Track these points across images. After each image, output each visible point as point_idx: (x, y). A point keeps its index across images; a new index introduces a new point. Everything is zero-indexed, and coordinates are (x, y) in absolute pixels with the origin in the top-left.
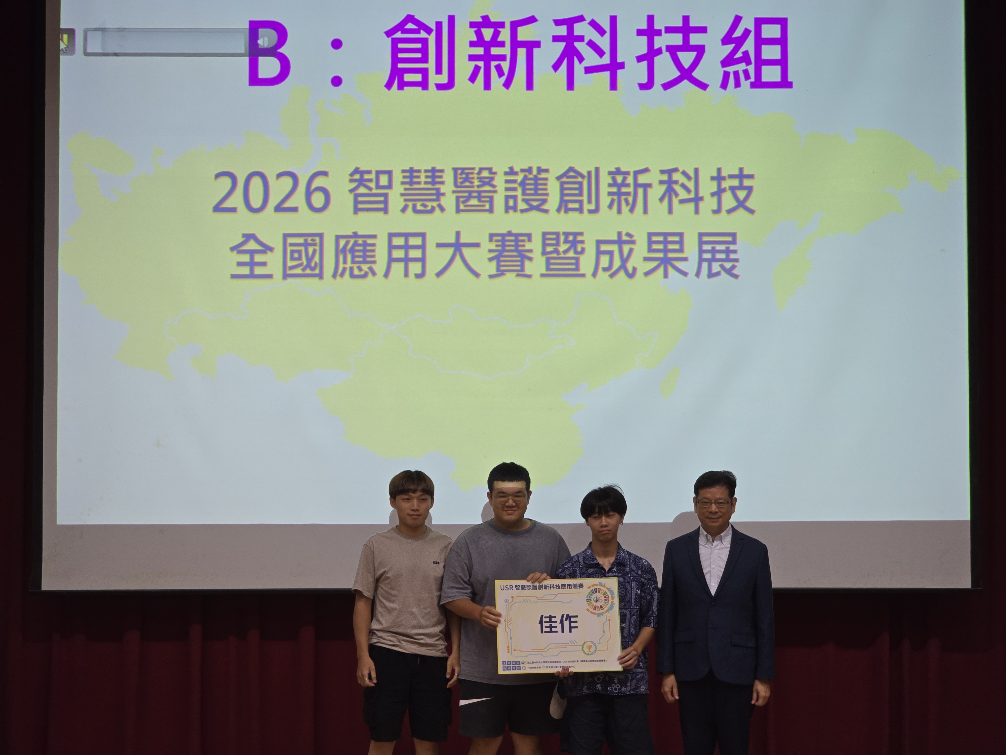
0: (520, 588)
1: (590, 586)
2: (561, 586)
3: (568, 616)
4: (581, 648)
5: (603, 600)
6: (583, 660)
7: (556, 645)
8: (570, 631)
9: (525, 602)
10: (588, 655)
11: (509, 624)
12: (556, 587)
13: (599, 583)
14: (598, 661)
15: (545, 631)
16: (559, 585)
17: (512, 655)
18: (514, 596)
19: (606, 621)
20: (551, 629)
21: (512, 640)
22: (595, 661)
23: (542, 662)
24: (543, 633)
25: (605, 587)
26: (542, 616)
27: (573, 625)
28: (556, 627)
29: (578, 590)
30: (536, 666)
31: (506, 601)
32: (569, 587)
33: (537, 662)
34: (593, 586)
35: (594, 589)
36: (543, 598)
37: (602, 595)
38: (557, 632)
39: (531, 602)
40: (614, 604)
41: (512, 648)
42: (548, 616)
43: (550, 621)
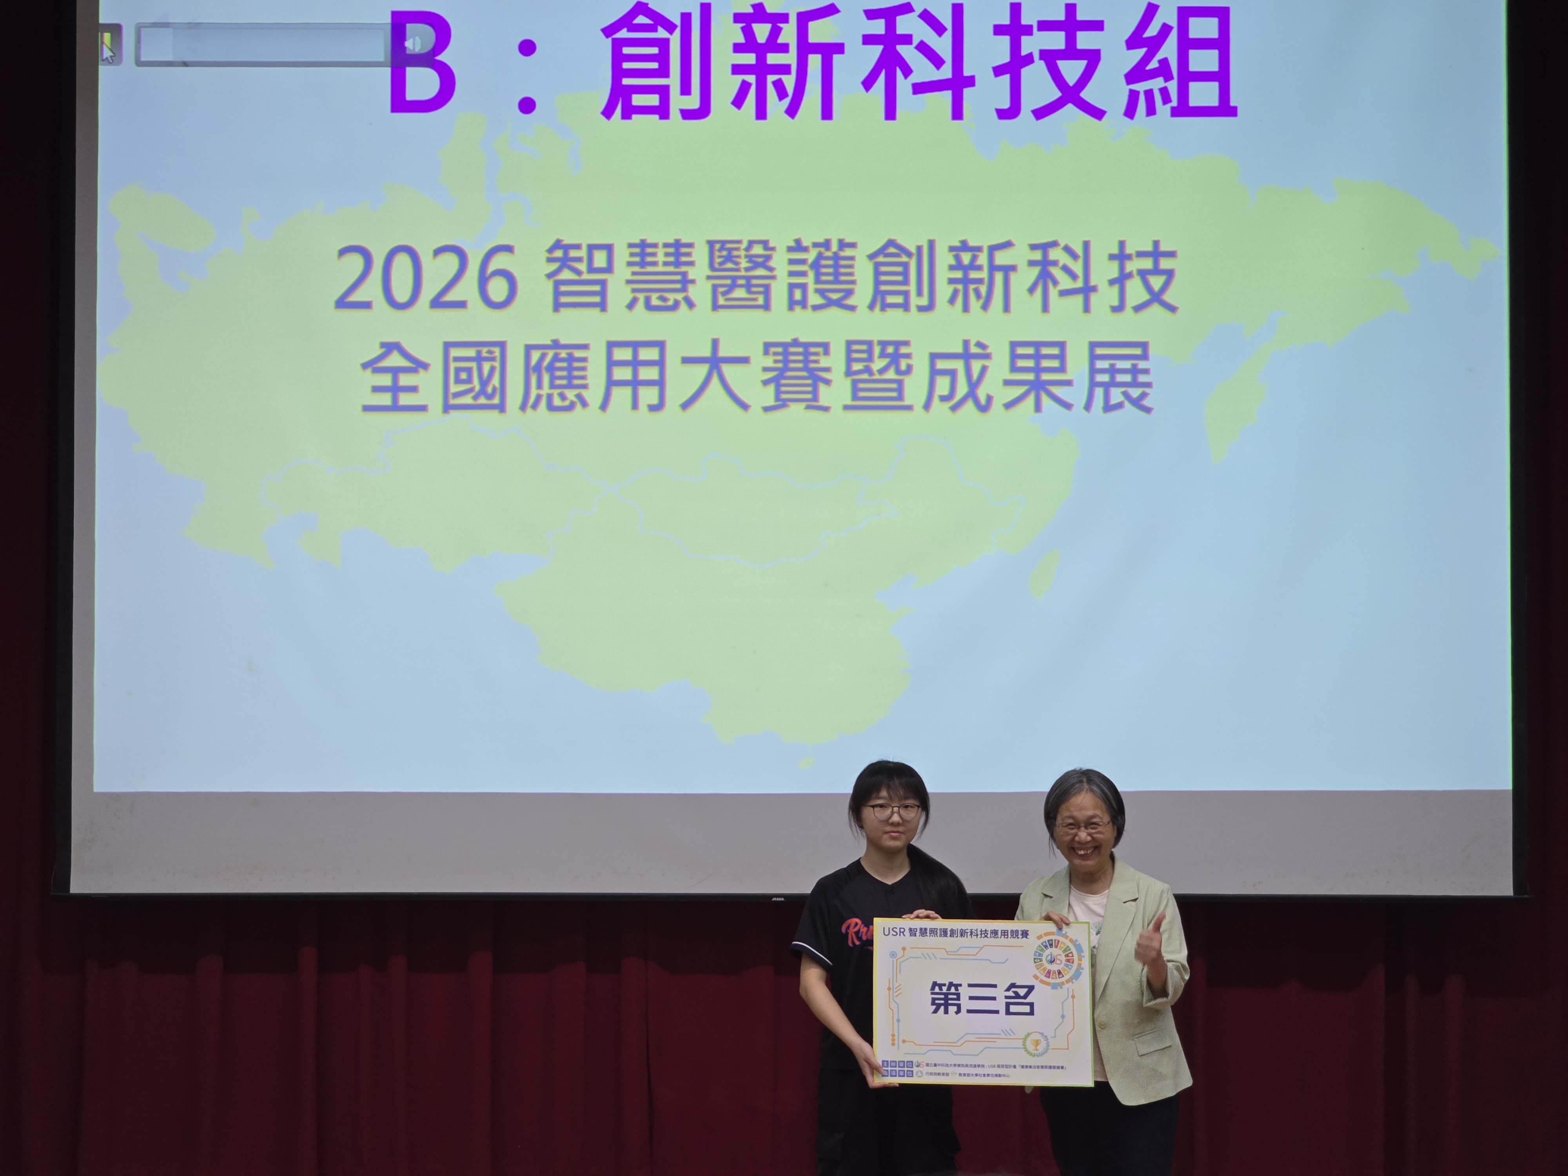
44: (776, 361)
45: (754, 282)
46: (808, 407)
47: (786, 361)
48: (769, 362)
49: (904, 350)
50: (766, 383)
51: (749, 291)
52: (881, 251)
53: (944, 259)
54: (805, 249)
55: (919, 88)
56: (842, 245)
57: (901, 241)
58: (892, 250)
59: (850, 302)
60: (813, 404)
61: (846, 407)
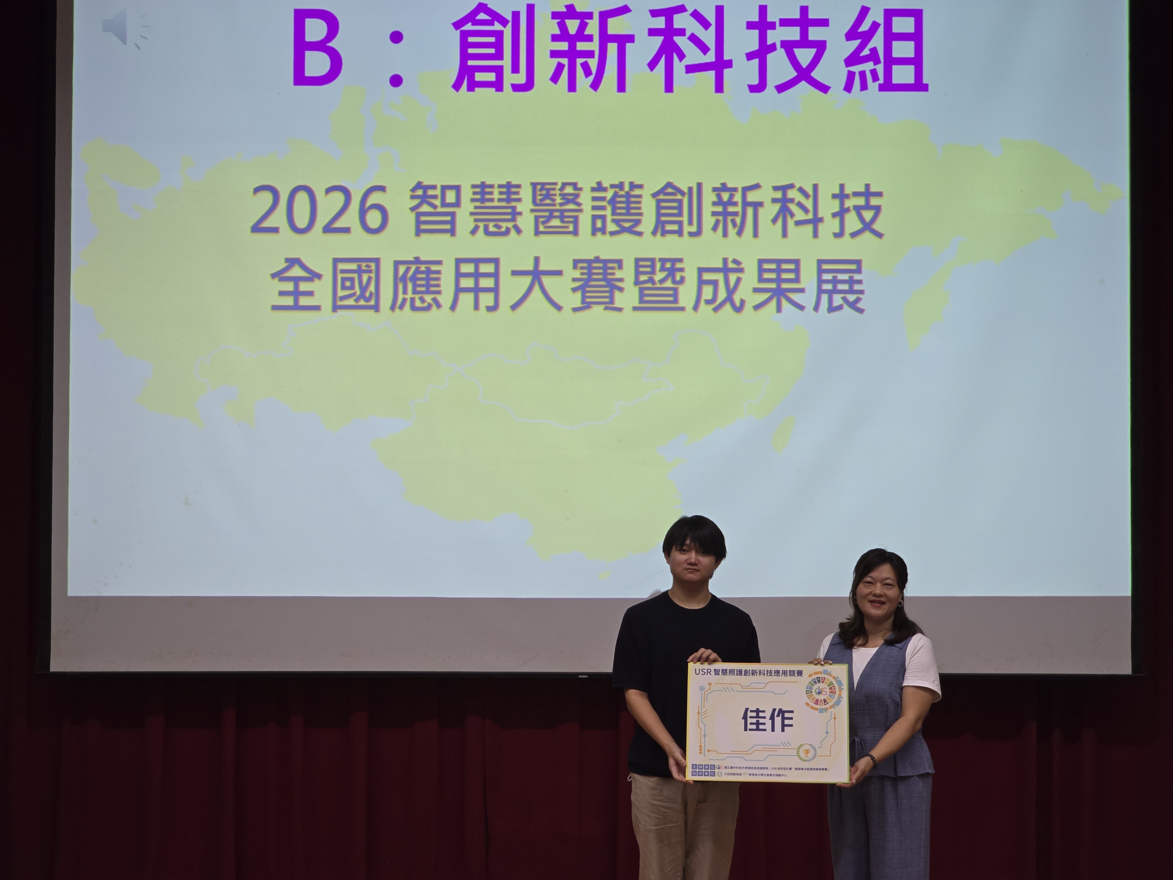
0: (720, 673)
1: (812, 674)
3: (780, 710)
4: (796, 752)
7: (765, 747)
9: (726, 691)
10: (805, 761)
12: (767, 673)
14: (817, 769)
15: (750, 728)
16: (771, 671)
17: (704, 756)
19: (831, 719)
21: (706, 738)
22: (814, 769)
23: (743, 768)
24: (747, 731)
25: (831, 675)
26: (747, 709)
27: (787, 722)
28: (764, 724)
31: (702, 688)
32: (785, 674)
33: (737, 768)
34: (816, 673)
35: (817, 678)
38: (765, 730)
39: (734, 691)
40: (842, 698)
41: (706, 747)
42: (755, 709)
43: (758, 716)
44: (582, 274)
45: (566, 214)
46: (606, 308)
47: (590, 274)
48: (577, 274)
49: (678, 265)
50: (574, 290)
51: (562, 221)
52: (662, 191)
53: (709, 197)
54: (605, 190)
55: (691, 69)
56: (633, 186)
57: (676, 184)
58: (670, 190)
59: (638, 229)
60: (610, 306)
61: (635, 309)
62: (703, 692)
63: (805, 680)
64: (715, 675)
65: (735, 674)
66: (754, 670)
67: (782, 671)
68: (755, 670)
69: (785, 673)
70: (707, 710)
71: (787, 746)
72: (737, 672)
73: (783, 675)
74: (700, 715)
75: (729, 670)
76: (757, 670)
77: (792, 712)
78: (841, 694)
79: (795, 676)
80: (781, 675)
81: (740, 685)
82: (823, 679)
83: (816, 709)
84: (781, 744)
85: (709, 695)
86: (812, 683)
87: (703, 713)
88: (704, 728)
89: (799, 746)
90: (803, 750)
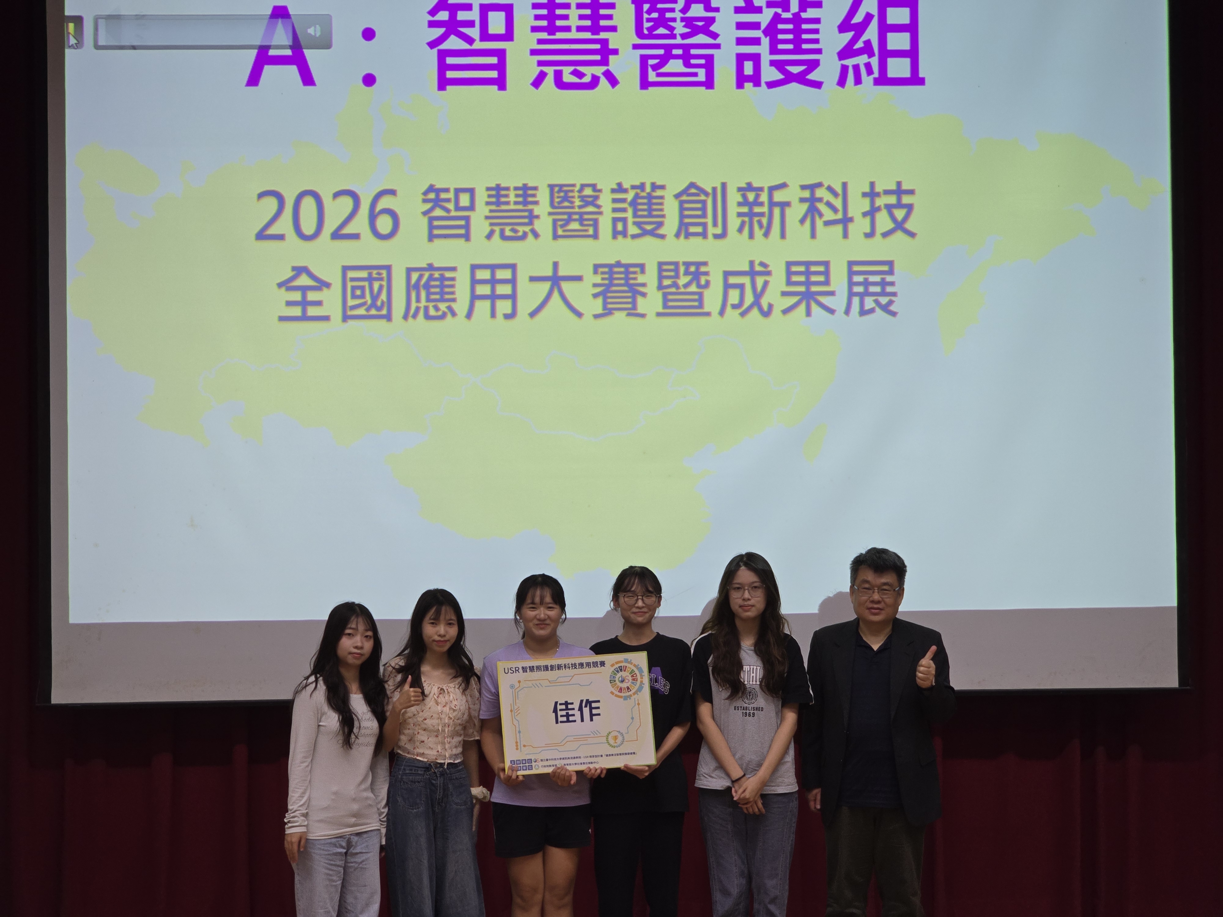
1: (614, 664)
2: (577, 665)
3: (587, 701)
5: (629, 679)
6: (608, 754)
7: (576, 737)
8: (592, 720)
9: (535, 687)
10: (614, 748)
11: (516, 714)
12: (572, 667)
13: (624, 659)
14: (626, 754)
16: (575, 664)
18: (521, 681)
20: (568, 719)
22: (623, 754)
25: (630, 663)
26: (556, 703)
28: (573, 715)
29: (600, 669)
30: (551, 764)
31: (512, 687)
32: (588, 666)
33: (552, 759)
34: (617, 663)
35: (619, 667)
36: (556, 681)
37: (629, 675)
39: (542, 686)
40: (644, 684)
42: (564, 702)
62: (514, 690)
63: (608, 670)
64: (523, 672)
65: (542, 670)
66: (559, 664)
67: (586, 663)
68: (561, 665)
69: (588, 664)
70: (519, 707)
71: (597, 734)
72: (544, 668)
73: (587, 667)
74: (513, 713)
75: (536, 666)
76: (562, 664)
77: (599, 701)
78: (643, 681)
79: (598, 667)
80: (585, 667)
81: (547, 680)
82: (625, 668)
83: (621, 697)
84: (592, 734)
85: (519, 693)
86: (615, 673)
87: (516, 710)
88: (518, 725)
89: (608, 734)
90: (612, 736)
